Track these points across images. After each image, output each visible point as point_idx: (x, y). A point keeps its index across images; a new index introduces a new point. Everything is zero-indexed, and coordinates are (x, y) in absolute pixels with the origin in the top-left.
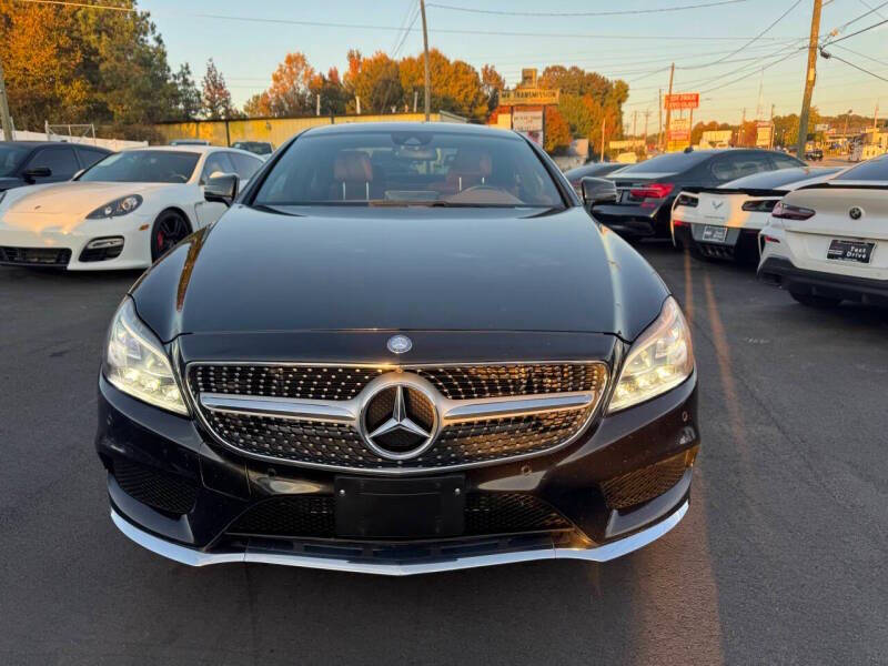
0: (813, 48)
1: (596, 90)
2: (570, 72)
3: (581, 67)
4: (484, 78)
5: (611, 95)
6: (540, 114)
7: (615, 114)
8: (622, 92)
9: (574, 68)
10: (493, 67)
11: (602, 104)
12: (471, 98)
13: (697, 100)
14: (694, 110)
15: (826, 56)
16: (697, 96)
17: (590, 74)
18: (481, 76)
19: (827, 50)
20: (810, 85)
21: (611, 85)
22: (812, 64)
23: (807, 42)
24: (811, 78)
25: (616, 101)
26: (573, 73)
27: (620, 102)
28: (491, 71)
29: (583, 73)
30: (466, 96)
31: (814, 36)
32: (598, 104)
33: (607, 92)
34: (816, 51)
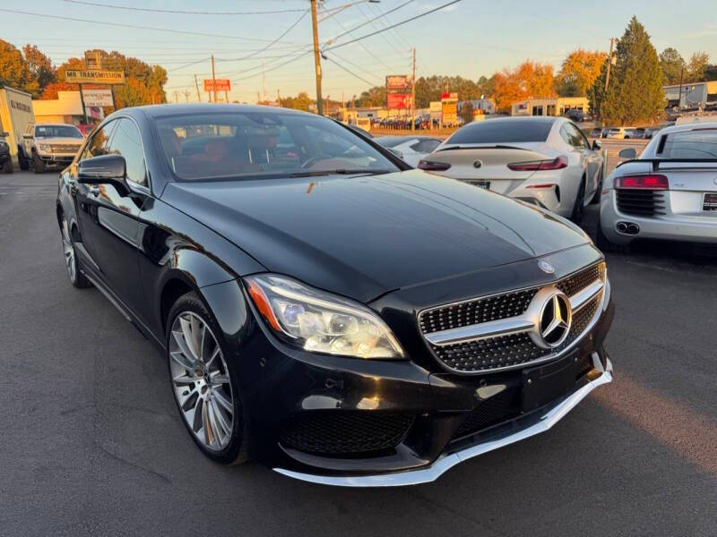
0: (317, 52)
1: (138, 73)
2: (111, 56)
3: (121, 52)
4: (27, 57)
5: (153, 78)
6: (109, 92)
7: (158, 93)
8: (161, 76)
9: (115, 53)
10: (35, 46)
11: (146, 85)
12: (19, 74)
13: (229, 84)
14: (228, 92)
15: (325, 58)
16: (228, 81)
17: (131, 59)
18: (23, 54)
19: (325, 54)
20: (319, 78)
21: (151, 69)
22: (318, 63)
23: (312, 47)
24: (319, 73)
25: (158, 83)
26: (115, 57)
27: (161, 84)
28: (34, 51)
29: (124, 57)
30: (13, 73)
31: (316, 44)
32: (142, 85)
33: (148, 74)
34: (318, 54)
